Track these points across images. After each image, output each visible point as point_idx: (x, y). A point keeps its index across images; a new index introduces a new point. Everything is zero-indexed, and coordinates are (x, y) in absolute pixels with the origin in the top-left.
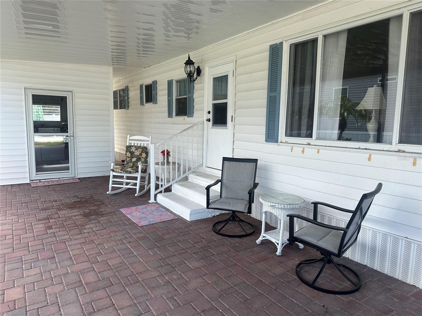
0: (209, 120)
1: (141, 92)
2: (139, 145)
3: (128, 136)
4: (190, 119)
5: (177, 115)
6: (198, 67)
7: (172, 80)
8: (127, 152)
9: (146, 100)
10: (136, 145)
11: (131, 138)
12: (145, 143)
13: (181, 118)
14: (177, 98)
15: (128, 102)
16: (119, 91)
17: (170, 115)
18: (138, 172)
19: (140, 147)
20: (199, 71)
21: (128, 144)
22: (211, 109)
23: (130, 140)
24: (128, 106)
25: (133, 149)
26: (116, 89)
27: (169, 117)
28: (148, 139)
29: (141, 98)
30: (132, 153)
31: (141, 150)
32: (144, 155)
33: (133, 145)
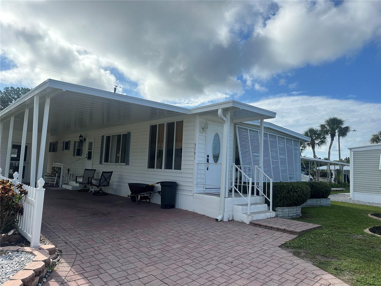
0: (86, 157)
1: (63, 145)
2: (58, 167)
3: (54, 163)
4: (81, 157)
5: (77, 155)
6: (85, 138)
7: (76, 141)
8: (52, 169)
9: (65, 148)
10: (57, 167)
11: (55, 164)
12: (61, 166)
13: (78, 157)
14: (78, 148)
15: (57, 149)
16: (53, 143)
17: (74, 155)
18: (56, 176)
19: (58, 168)
20: (85, 139)
21: (53, 166)
22: (87, 154)
23: (54, 165)
24: (57, 151)
25: (55, 168)
26: (52, 142)
27: (73, 156)
28: (62, 164)
29: (63, 147)
30: (54, 170)
31: (58, 169)
32: (59, 171)
33: (55, 167)
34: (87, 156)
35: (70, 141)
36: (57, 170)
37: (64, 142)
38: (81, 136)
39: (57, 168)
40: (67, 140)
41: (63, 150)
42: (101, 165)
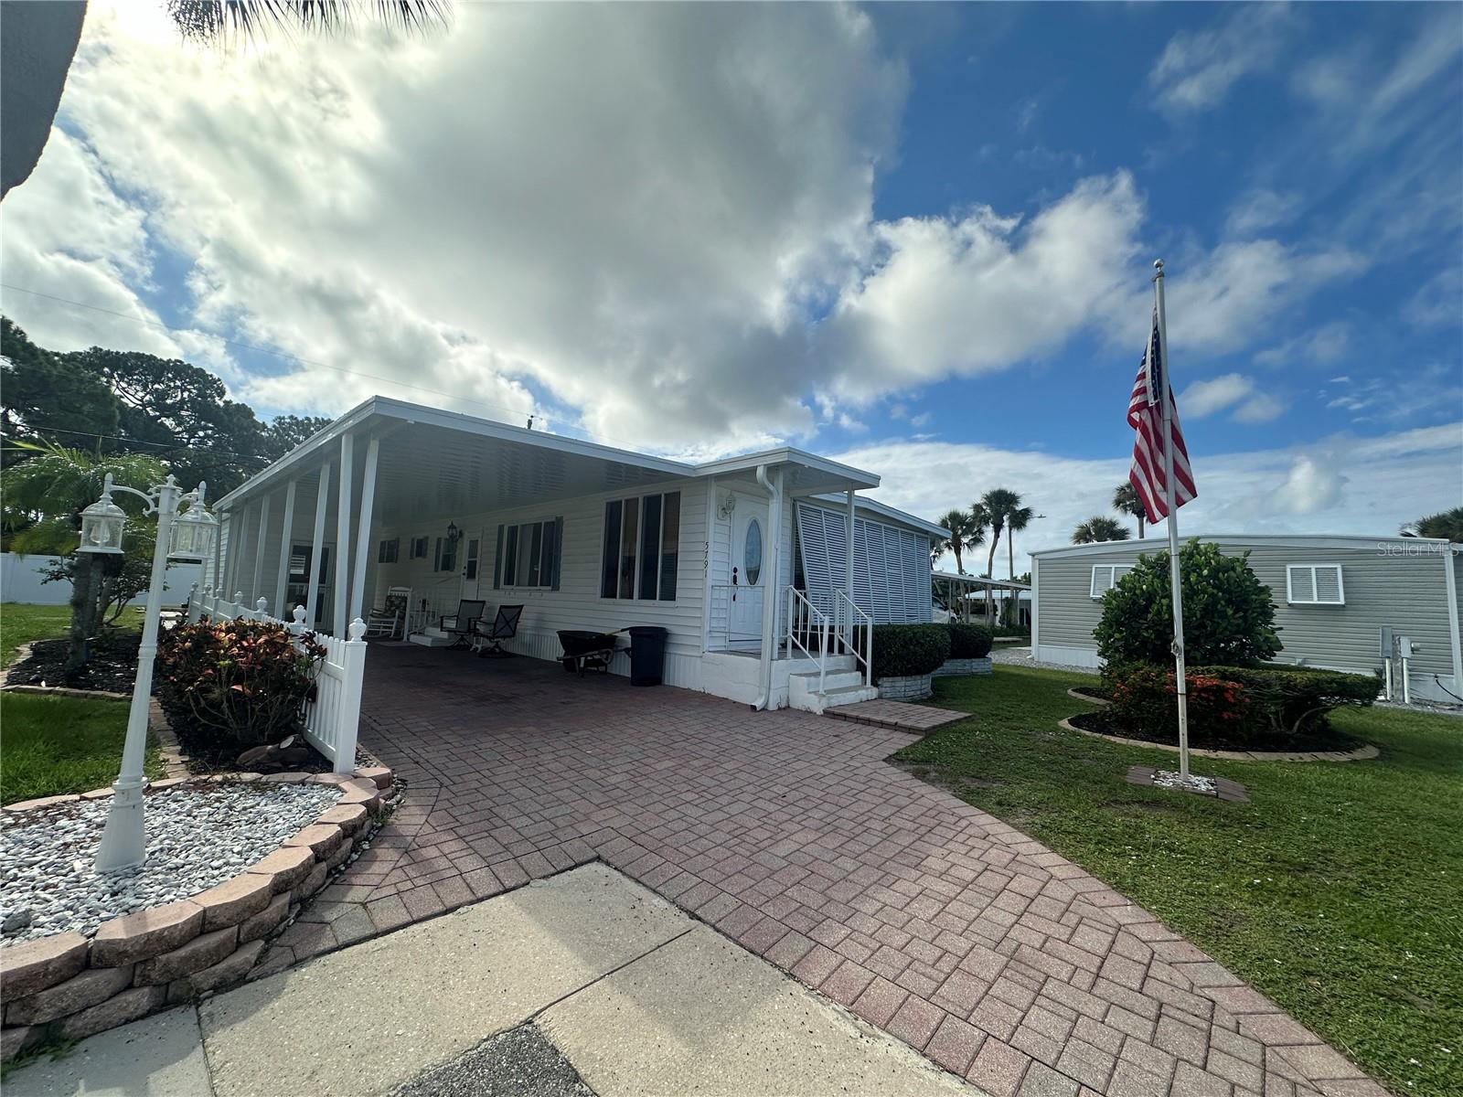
0: (464, 574)
1: (412, 546)
3: (390, 587)
4: (452, 572)
5: (442, 569)
6: (461, 531)
7: (441, 538)
8: (387, 601)
9: (416, 554)
10: (397, 595)
11: (393, 589)
12: (406, 593)
13: (445, 572)
14: (444, 554)
15: (397, 555)
16: (388, 542)
18: (395, 617)
19: (401, 597)
20: (461, 534)
21: (389, 595)
22: (467, 568)
23: (392, 591)
25: (393, 599)
26: (385, 540)
27: (435, 571)
28: (410, 588)
29: (412, 552)
30: (392, 603)
31: (401, 599)
32: (403, 604)
33: (393, 595)
34: (466, 571)
35: (427, 538)
36: (397, 602)
37: (413, 540)
38: (452, 527)
39: (397, 597)
40: (421, 536)
41: (411, 557)
42: (497, 592)
